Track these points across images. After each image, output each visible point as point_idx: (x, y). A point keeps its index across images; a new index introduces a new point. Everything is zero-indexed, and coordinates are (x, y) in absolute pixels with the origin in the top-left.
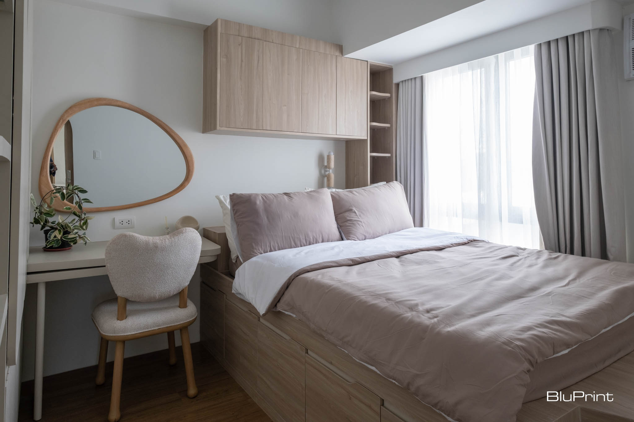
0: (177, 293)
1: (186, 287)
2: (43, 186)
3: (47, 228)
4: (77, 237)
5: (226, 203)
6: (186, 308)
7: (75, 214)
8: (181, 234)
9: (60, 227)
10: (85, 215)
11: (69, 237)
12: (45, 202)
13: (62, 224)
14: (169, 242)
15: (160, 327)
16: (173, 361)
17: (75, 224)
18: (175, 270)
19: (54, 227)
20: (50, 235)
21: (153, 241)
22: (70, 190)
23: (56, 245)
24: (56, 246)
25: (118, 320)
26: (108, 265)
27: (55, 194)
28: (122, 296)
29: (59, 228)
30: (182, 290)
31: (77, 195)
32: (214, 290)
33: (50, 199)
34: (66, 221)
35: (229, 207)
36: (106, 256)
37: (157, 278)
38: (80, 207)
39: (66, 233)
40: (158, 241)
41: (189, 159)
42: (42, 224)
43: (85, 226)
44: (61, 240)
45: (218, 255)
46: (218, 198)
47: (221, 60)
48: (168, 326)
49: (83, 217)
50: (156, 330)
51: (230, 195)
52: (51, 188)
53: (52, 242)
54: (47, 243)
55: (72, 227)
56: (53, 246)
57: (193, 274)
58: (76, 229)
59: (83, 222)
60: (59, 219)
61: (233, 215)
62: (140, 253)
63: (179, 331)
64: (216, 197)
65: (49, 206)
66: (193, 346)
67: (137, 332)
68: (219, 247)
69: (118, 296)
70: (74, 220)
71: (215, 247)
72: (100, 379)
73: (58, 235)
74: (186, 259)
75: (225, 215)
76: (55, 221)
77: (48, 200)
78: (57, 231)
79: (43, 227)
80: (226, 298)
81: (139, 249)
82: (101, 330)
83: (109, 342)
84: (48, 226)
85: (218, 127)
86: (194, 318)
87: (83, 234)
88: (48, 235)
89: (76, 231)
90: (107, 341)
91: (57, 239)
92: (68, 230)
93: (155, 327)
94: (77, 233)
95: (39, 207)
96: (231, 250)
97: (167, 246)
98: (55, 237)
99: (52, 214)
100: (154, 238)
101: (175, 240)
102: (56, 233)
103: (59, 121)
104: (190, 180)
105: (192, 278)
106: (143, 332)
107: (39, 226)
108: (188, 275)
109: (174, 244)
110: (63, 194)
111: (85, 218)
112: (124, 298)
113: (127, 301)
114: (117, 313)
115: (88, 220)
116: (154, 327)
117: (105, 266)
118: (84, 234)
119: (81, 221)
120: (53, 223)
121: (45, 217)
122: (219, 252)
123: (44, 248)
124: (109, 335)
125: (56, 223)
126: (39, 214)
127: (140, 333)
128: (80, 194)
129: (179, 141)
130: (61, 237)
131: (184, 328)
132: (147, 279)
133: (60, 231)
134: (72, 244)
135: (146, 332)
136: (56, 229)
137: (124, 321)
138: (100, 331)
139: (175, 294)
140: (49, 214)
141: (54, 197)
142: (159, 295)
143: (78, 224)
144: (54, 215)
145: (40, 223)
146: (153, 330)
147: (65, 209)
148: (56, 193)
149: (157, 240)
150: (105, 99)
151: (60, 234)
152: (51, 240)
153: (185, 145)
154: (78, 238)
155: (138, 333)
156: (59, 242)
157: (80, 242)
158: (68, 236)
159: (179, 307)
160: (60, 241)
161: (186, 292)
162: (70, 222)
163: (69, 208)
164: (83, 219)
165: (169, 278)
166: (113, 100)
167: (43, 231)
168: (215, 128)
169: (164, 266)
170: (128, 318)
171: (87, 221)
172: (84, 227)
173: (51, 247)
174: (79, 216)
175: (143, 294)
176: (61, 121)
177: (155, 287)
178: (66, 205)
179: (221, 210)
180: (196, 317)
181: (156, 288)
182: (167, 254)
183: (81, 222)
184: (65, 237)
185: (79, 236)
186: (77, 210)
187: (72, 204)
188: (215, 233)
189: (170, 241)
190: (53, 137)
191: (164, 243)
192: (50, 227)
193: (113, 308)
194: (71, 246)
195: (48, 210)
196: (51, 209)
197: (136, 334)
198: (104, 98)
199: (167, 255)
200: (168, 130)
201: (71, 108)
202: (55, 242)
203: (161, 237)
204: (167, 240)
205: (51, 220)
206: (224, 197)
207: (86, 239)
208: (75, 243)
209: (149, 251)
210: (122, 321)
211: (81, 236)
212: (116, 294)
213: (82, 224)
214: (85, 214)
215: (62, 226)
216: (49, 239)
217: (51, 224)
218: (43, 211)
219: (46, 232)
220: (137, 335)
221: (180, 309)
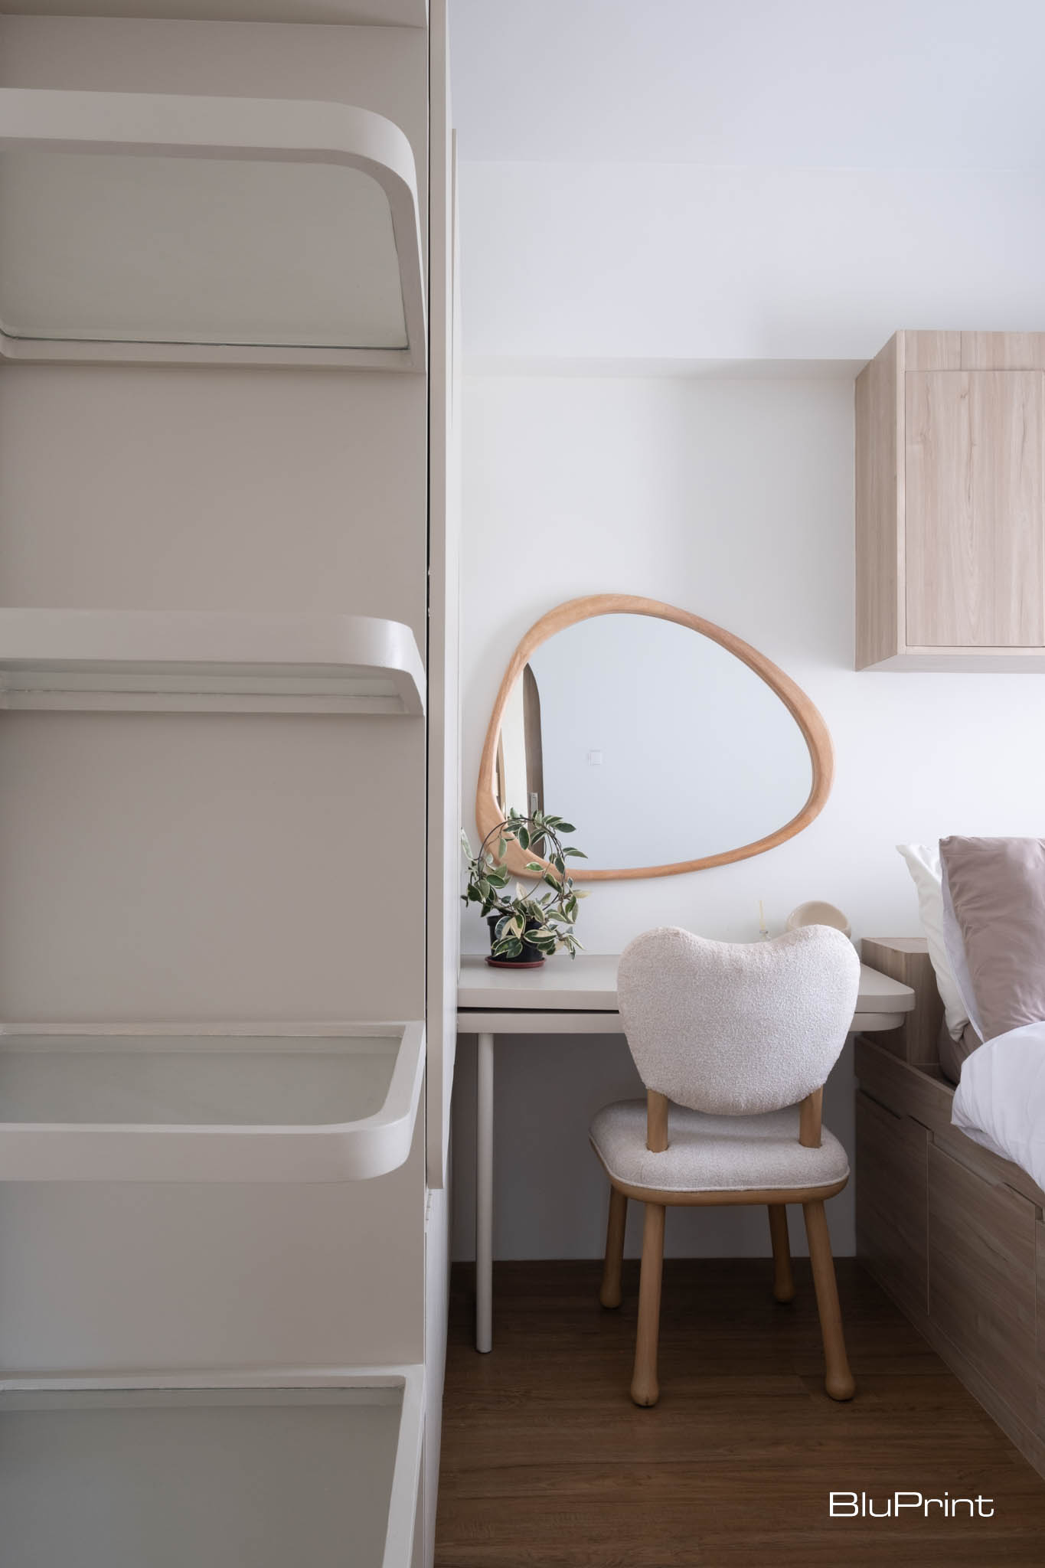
0: (794, 1102)
1: (819, 1090)
2: (484, 816)
3: (494, 912)
4: (555, 936)
5: (928, 864)
6: (818, 1147)
7: (550, 882)
8: (804, 941)
9: (519, 911)
10: (571, 886)
11: (538, 936)
12: (489, 851)
13: (524, 904)
14: (772, 960)
15: (749, 1187)
16: (784, 1289)
17: (549, 905)
18: (787, 1039)
19: (507, 909)
20: (501, 927)
21: (730, 955)
22: (539, 825)
23: (511, 952)
24: (513, 955)
25: (649, 1149)
26: (623, 1008)
27: (508, 832)
28: (658, 1090)
29: (517, 913)
30: (806, 1098)
31: (553, 836)
32: (897, 1117)
33: (497, 843)
34: (532, 898)
35: (938, 877)
36: (619, 984)
37: (741, 1055)
38: (560, 866)
39: (532, 925)
40: (743, 956)
41: (819, 743)
42: (484, 900)
43: (571, 912)
44: (522, 943)
45: (905, 1014)
46: (903, 851)
47: (907, 451)
48: (773, 1187)
49: (567, 892)
50: (739, 1191)
51: (940, 840)
52: (500, 819)
53: (504, 943)
54: (495, 946)
55: (544, 913)
56: (505, 954)
57: (837, 1055)
58: (551, 916)
59: (566, 902)
60: (517, 892)
61: (950, 901)
62: (698, 984)
63: (800, 1206)
64: (898, 848)
65: (496, 862)
66: (839, 1263)
67: (694, 1189)
68: (911, 991)
69: (647, 1088)
70: (548, 896)
71: (896, 992)
72: (610, 1294)
73: (514, 928)
74: (818, 1013)
75: (924, 900)
76: (510, 897)
77: (495, 847)
78: (514, 919)
79: (486, 910)
80: (933, 1142)
81: (697, 972)
82: (612, 1169)
83: (630, 1201)
84: (496, 907)
85: (902, 648)
86: (839, 1180)
87: (568, 932)
88: (496, 927)
89: (552, 922)
90: (625, 1199)
91: (513, 939)
92: (536, 919)
93: (738, 1185)
94: (554, 927)
95: (476, 862)
96: (945, 1003)
97: (766, 971)
98: (510, 933)
99: (503, 879)
100: (733, 948)
101: (786, 955)
102: (512, 924)
103: (514, 659)
104: (823, 803)
105: (834, 1068)
106: (710, 1191)
107: (477, 906)
108: (823, 1057)
109: (784, 966)
110: (524, 831)
111: (570, 892)
112: (661, 1095)
113: (670, 1106)
114: (646, 1132)
115: (577, 899)
116: (735, 1183)
117: (617, 1012)
118: (570, 931)
119: (561, 900)
120: (505, 900)
121: (488, 883)
122: (909, 1006)
123: (489, 958)
124: (628, 1182)
125: (511, 901)
126: (478, 878)
127: (701, 1192)
128: (559, 834)
129: (793, 697)
130: (522, 935)
131: (813, 1202)
132: (716, 1054)
133: (519, 919)
134: (544, 953)
135: (716, 1191)
136: (512, 914)
137: (663, 1154)
138: (609, 1170)
139: (788, 1104)
140: (496, 879)
141: (507, 840)
142: (748, 1100)
143: (555, 906)
144: (507, 881)
145: (479, 900)
146: (735, 1191)
147: (528, 867)
148: (509, 829)
149: (740, 952)
150: (609, 597)
151: (519, 927)
152: (502, 939)
153: (810, 706)
154: (556, 940)
155: (696, 1192)
156: (517, 946)
157: (562, 950)
158: (536, 933)
159: (800, 1143)
160: (520, 943)
161: (819, 1102)
162: (539, 900)
163: (538, 866)
164: (567, 897)
165: (773, 1058)
166: (628, 597)
167: (485, 919)
168: (892, 651)
169: (760, 1024)
170: (671, 1148)
171: (574, 899)
172: (570, 916)
173: (503, 957)
174: (558, 888)
175: (706, 1093)
176: (518, 658)
177: (737, 1077)
178: (530, 859)
179: (913, 886)
180: (848, 1177)
181: (741, 1081)
182: (766, 993)
183: (562, 902)
184: (529, 936)
185: (559, 935)
186: (554, 873)
187: (541, 859)
188: (895, 951)
189: (774, 959)
190: (502, 698)
191: (757, 960)
192: (501, 910)
193: (639, 1120)
194: (543, 959)
195: (494, 869)
196: (500, 867)
197: (692, 1192)
198: (607, 595)
199: (766, 996)
200: (763, 666)
201: (537, 625)
202: (511, 945)
203: (751, 947)
204: (766, 956)
205: (501, 893)
206: (921, 848)
207: (572, 942)
208: (551, 952)
209: (721, 979)
210: (658, 1154)
211: (564, 936)
212: (643, 1083)
213: (564, 908)
214: (571, 884)
215: (525, 909)
216: (498, 936)
217: (503, 904)
218: (485, 871)
219: (492, 921)
220: (693, 1195)
221: (801, 1147)
